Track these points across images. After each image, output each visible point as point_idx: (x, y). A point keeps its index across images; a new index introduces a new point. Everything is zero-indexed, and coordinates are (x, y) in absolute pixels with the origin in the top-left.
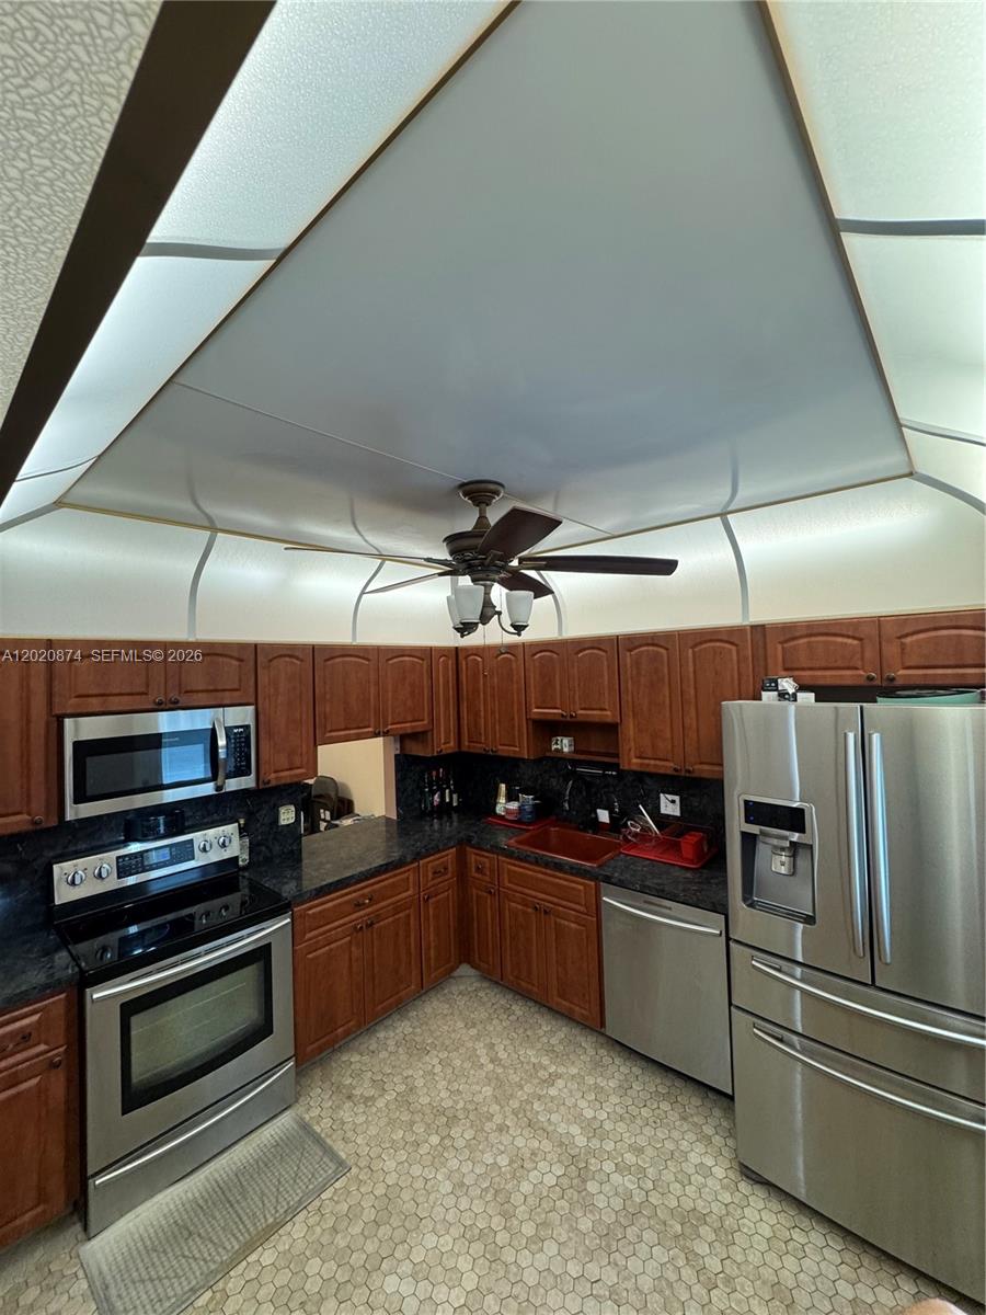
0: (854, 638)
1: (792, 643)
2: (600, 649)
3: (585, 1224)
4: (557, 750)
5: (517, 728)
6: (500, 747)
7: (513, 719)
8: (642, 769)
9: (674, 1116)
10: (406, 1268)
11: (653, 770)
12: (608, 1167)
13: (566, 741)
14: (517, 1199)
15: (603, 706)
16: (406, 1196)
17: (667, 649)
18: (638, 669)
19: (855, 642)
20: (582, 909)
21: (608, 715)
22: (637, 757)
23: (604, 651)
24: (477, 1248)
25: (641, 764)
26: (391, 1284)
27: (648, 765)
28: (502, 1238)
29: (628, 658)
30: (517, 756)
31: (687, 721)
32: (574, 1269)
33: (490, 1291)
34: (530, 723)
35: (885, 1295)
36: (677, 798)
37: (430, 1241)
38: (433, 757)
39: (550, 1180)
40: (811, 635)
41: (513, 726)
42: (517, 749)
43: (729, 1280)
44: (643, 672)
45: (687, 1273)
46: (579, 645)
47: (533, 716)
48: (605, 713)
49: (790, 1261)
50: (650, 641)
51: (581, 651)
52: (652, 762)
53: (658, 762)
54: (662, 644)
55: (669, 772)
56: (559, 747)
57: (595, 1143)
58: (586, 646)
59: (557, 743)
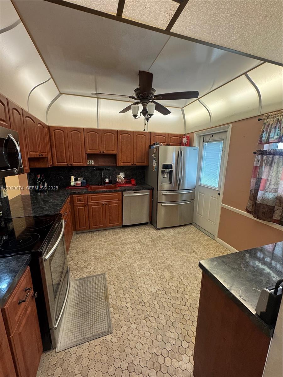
0: (165, 137)
1: (156, 137)
2: (112, 133)
3: (150, 246)
4: (89, 164)
5: (81, 157)
6: (74, 163)
7: (80, 153)
8: (124, 165)
9: (143, 230)
10: (137, 270)
11: (126, 165)
12: (144, 240)
13: (93, 161)
14: (139, 252)
15: (113, 149)
16: (123, 266)
17: (131, 135)
18: (123, 140)
19: (165, 138)
20: (117, 200)
21: (115, 152)
22: (122, 162)
23: (114, 134)
24: (143, 260)
25: (124, 164)
26: (139, 273)
27: (125, 164)
28: (144, 256)
29: (120, 136)
30: (82, 165)
31: (135, 153)
32: (156, 251)
33: (151, 261)
34: (86, 155)
35: (178, 230)
36: (124, 173)
37: (136, 265)
38: (49, 168)
39: (140, 247)
40: (159, 135)
41: (80, 156)
42: (82, 163)
43: (168, 238)
44: (125, 141)
45: (165, 241)
46: (105, 131)
47: (88, 153)
48: (113, 151)
49: (170, 233)
50: (127, 133)
51: (106, 133)
52: (126, 163)
53: (128, 163)
54: (130, 134)
55: (130, 165)
56: (90, 163)
57: (138, 239)
58: (108, 132)
59: (89, 162)
